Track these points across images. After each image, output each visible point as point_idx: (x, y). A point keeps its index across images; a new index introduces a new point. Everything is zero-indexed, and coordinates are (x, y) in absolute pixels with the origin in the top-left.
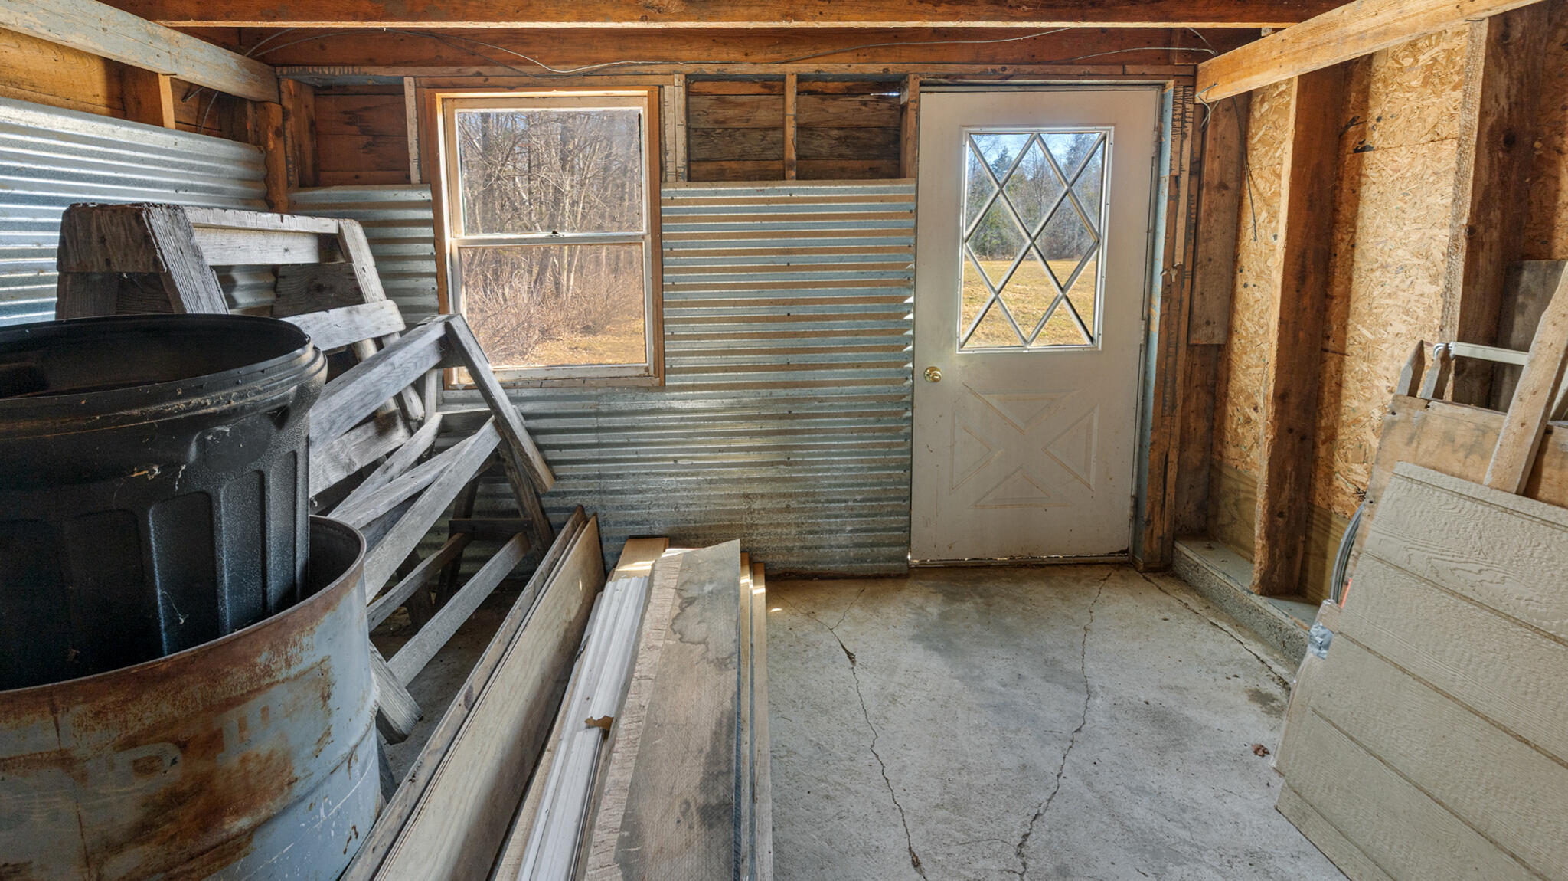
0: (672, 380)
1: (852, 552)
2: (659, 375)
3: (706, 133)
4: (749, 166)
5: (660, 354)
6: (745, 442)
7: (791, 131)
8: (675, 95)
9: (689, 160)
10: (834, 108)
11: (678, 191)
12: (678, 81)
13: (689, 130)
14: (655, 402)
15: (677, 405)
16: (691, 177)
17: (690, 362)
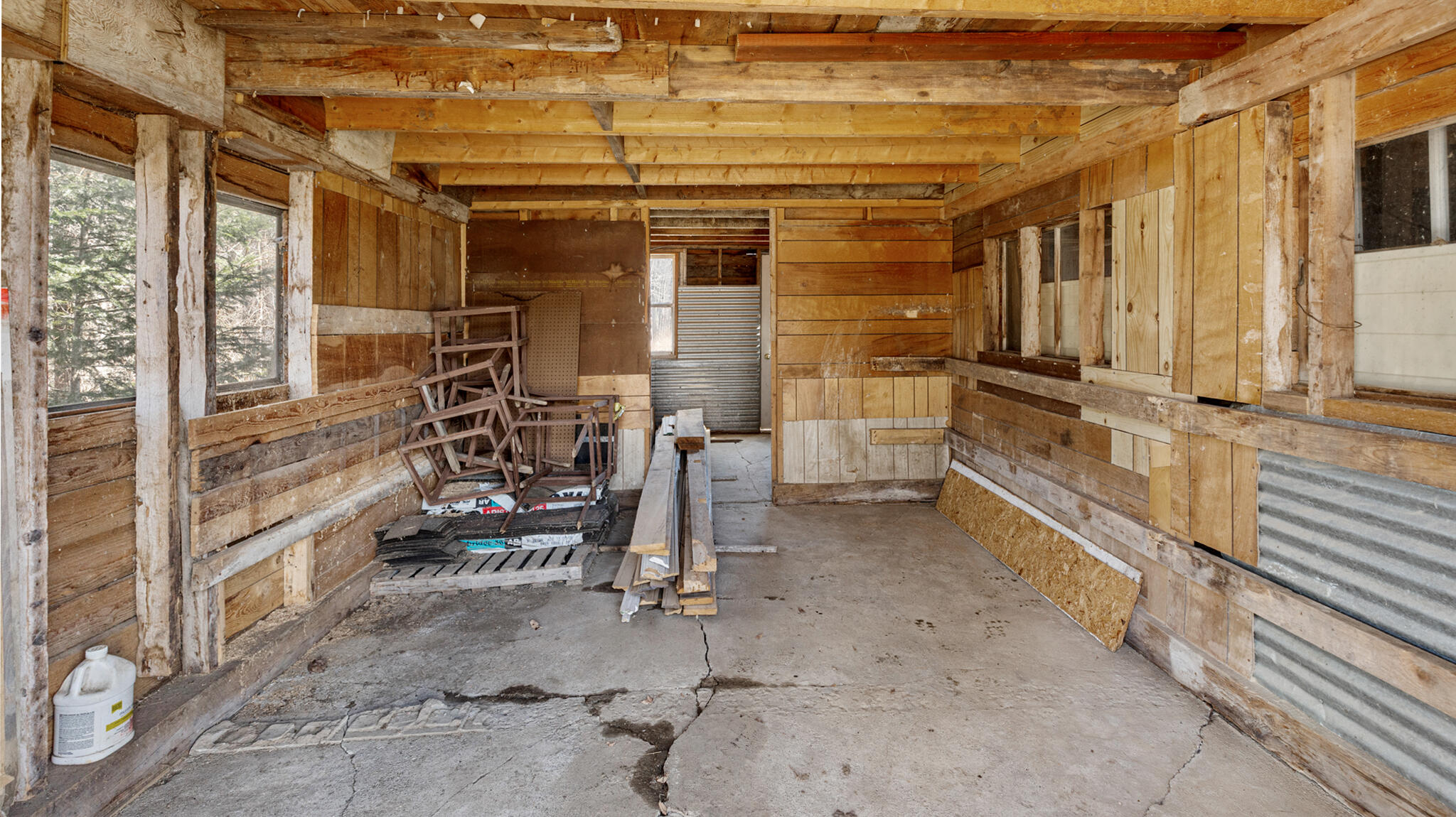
0: (680, 356)
1: (740, 423)
2: (676, 354)
3: (692, 268)
4: (707, 279)
5: (676, 347)
6: (703, 380)
7: (720, 268)
8: (683, 255)
9: (687, 277)
10: (734, 259)
11: (684, 289)
12: (685, 251)
13: (688, 267)
14: (675, 363)
15: (682, 365)
16: (688, 284)
17: (686, 350)
